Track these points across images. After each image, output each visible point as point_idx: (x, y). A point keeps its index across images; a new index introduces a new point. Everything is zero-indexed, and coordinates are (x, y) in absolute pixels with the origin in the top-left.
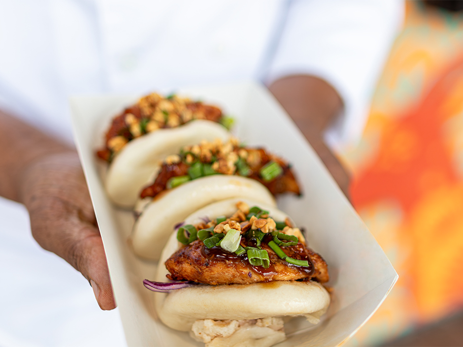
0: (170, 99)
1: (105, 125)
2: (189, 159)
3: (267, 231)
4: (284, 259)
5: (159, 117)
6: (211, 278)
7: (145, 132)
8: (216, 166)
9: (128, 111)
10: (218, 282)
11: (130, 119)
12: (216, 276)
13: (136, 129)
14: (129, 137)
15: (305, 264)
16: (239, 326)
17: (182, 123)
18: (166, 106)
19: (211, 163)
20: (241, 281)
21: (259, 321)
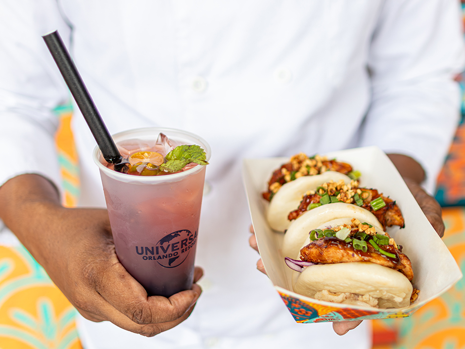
0: (312, 158)
1: (269, 177)
2: (321, 192)
3: (369, 233)
4: (378, 251)
5: (304, 169)
6: (328, 257)
7: (293, 178)
8: (339, 196)
9: (283, 166)
10: (332, 261)
11: (284, 171)
12: (331, 255)
13: (288, 178)
14: (282, 182)
15: (394, 256)
16: (346, 298)
17: (319, 173)
18: (308, 162)
19: (335, 195)
20: (347, 260)
21: (360, 296)
